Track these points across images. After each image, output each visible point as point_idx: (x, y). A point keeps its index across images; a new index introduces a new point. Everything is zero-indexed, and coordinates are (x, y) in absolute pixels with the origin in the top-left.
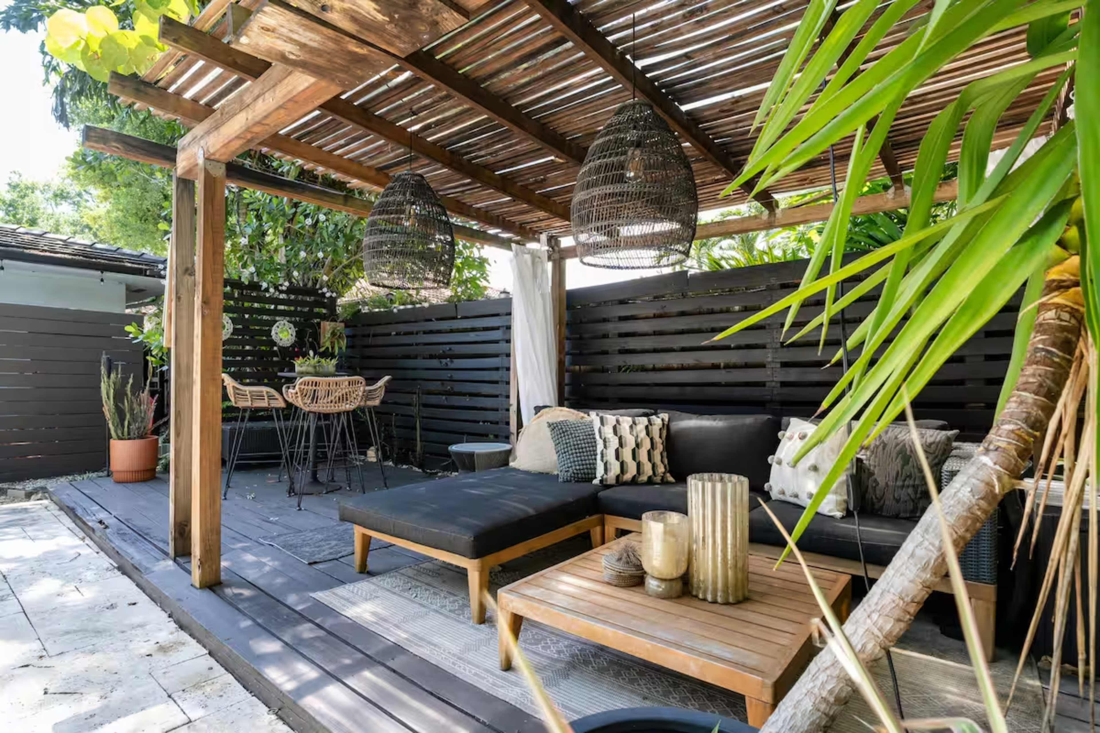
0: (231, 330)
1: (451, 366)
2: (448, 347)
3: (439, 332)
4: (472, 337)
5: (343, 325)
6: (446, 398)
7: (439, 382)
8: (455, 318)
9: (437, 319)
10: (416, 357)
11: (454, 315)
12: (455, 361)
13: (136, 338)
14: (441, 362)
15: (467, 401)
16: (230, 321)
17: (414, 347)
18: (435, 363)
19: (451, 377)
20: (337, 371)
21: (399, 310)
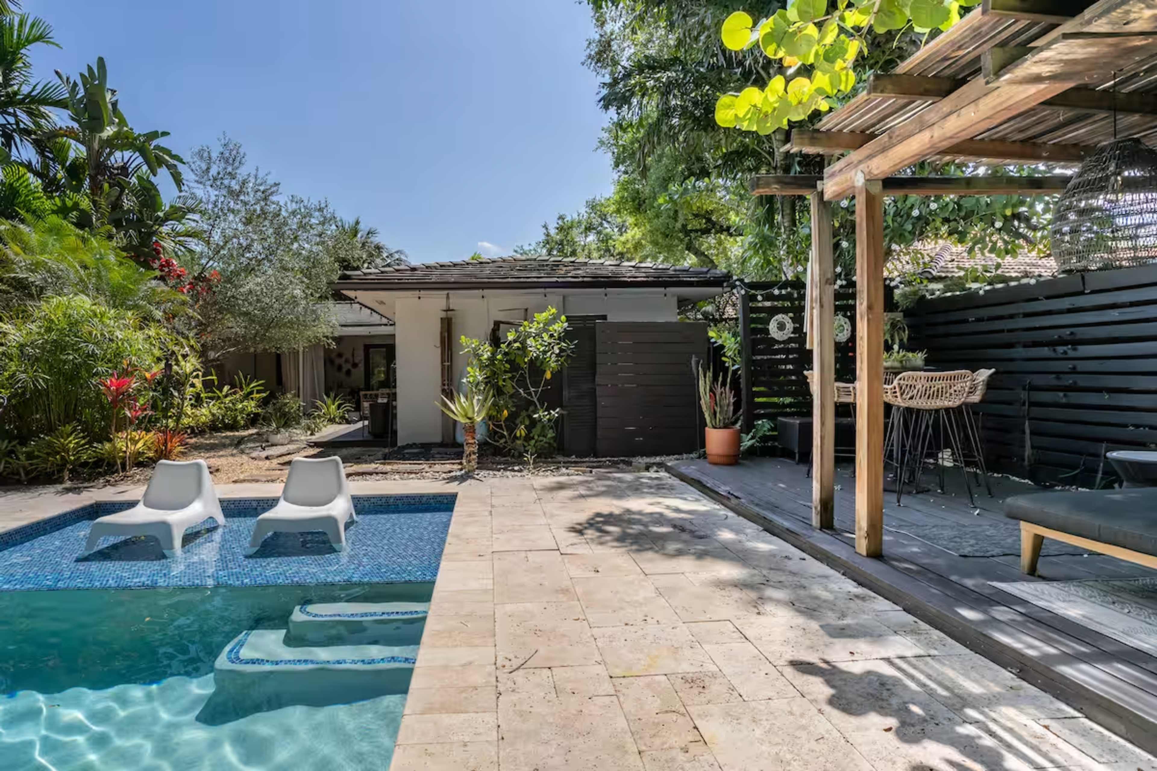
0: (791, 330)
1: (1071, 354)
2: (1068, 331)
3: (1050, 313)
4: (1114, 315)
5: (902, 314)
6: (1065, 396)
7: (1054, 376)
8: (1082, 293)
9: (1048, 298)
10: (1010, 345)
11: (1081, 288)
12: (1080, 347)
13: (716, 342)
14: (1055, 350)
15: (1106, 399)
16: (790, 321)
17: (1006, 334)
18: (1046, 351)
19: (1074, 368)
20: (926, 365)
21: (985, 291)
